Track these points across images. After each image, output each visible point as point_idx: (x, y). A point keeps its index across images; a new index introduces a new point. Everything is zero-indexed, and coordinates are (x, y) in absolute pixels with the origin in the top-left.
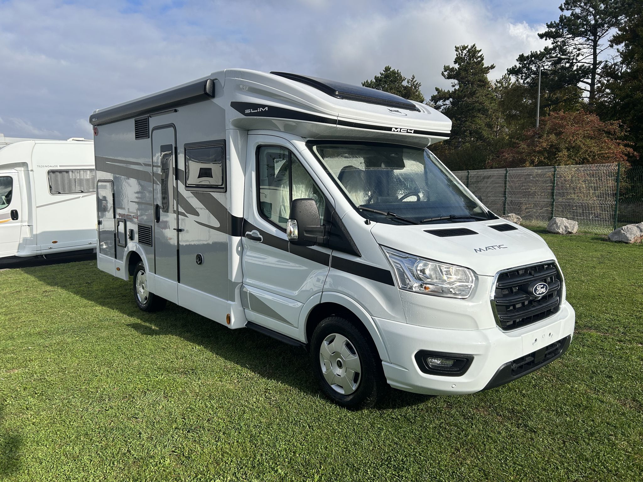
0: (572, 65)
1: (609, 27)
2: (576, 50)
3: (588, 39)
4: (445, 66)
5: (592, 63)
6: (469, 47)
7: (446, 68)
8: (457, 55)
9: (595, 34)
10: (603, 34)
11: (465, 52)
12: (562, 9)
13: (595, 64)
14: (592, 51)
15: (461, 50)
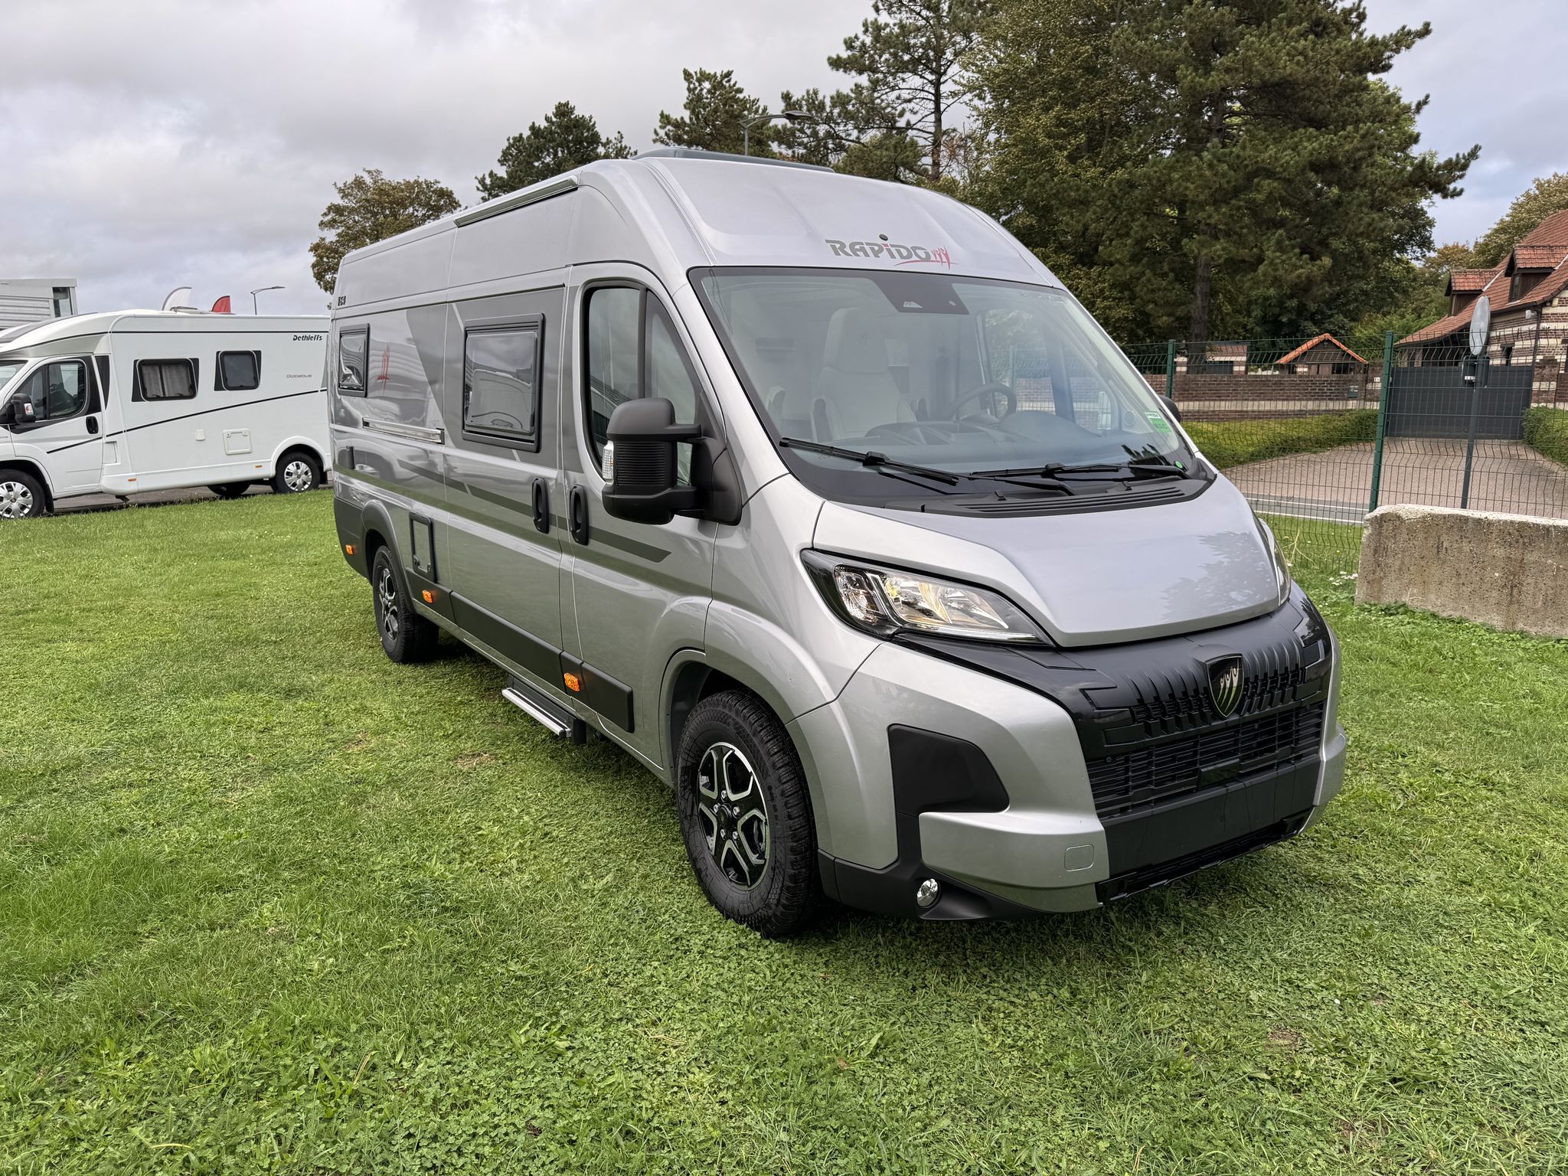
2: (899, 102)
3: (924, 81)
4: (662, 115)
6: (718, 74)
7: (665, 119)
8: (689, 89)
11: (706, 85)
12: (877, 10)
13: (938, 134)
14: (931, 105)
15: (699, 81)
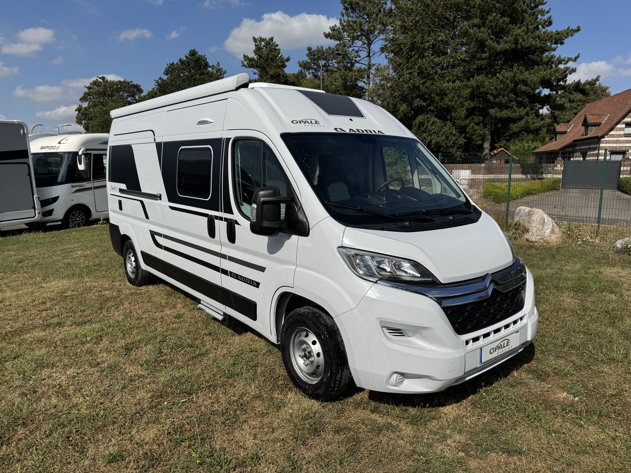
0: (352, 65)
1: (379, 34)
2: (354, 52)
3: (364, 44)
4: (244, 56)
5: (367, 64)
6: (267, 39)
8: (256, 46)
9: (368, 39)
10: (374, 40)
11: (263, 43)
13: (370, 65)
14: (367, 53)
15: (260, 41)
